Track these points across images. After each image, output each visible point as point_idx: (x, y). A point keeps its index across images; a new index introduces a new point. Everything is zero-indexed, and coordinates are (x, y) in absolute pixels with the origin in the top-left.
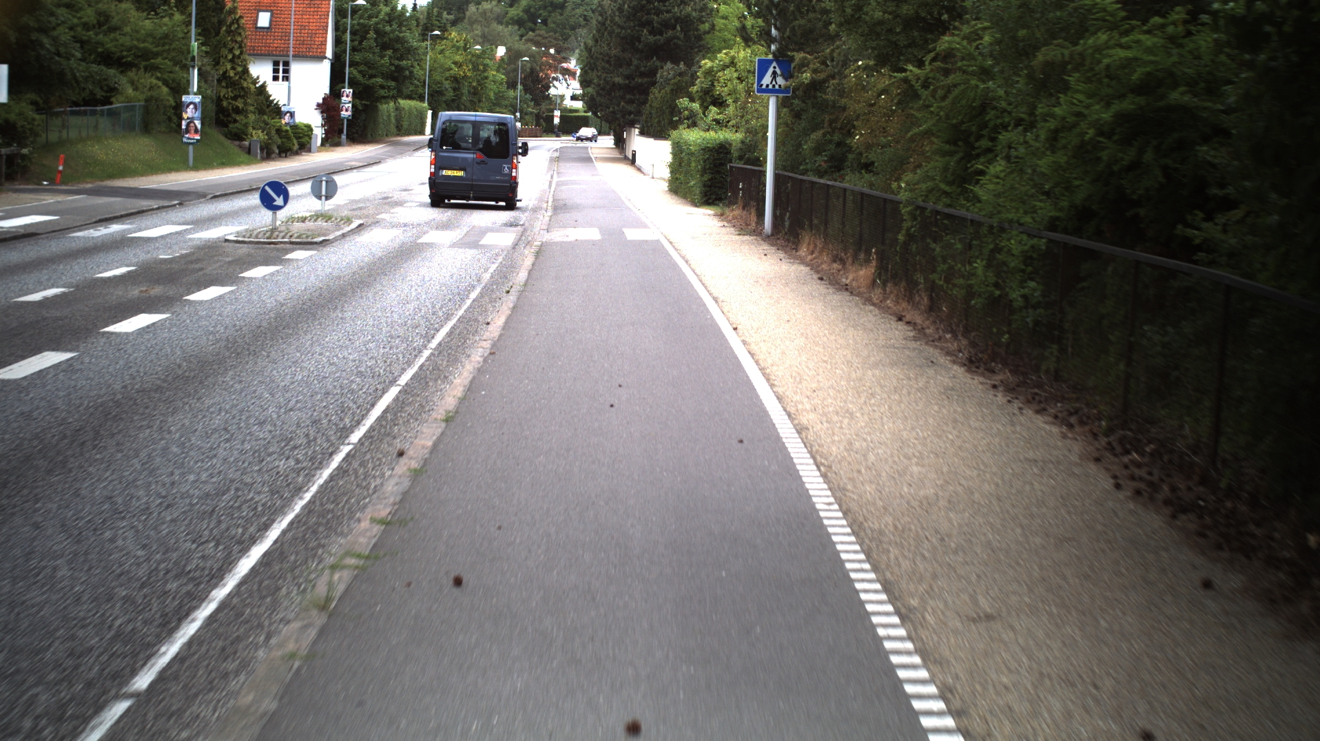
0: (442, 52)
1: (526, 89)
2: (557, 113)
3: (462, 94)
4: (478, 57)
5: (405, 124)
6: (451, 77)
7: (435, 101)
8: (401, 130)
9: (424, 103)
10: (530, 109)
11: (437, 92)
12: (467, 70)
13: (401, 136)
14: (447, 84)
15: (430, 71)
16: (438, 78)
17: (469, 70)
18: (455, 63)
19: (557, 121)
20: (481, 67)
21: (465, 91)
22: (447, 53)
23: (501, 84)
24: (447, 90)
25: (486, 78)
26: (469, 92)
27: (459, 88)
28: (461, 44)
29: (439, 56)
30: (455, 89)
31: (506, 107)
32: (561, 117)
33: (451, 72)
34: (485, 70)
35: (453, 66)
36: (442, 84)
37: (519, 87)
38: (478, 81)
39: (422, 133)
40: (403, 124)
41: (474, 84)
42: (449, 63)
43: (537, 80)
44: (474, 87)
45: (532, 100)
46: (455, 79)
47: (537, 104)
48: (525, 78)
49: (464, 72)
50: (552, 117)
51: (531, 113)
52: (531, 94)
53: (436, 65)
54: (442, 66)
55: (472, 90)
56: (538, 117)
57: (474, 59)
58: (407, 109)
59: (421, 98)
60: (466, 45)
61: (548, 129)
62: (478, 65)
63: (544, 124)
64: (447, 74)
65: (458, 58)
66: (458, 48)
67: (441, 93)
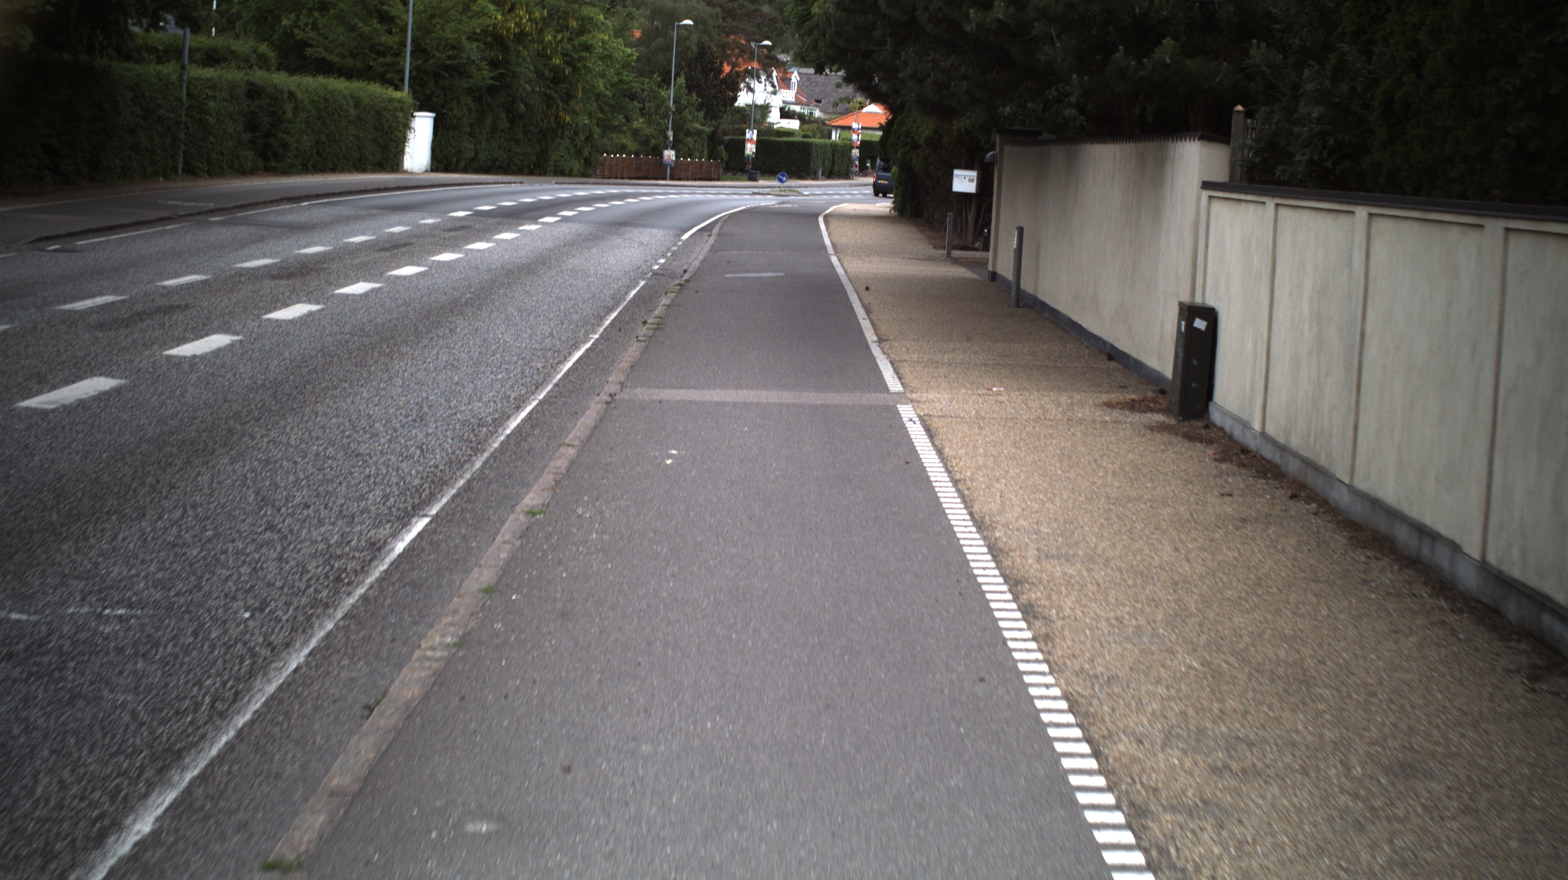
2: (752, 135)
3: (515, 75)
6: (486, 33)
7: (442, 89)
10: (697, 126)
11: (447, 68)
14: (473, 50)
16: (448, 34)
19: (750, 149)
21: (526, 69)
23: (626, 65)
24: (474, 63)
25: (588, 48)
26: (540, 74)
27: (507, 62)
30: (494, 64)
32: (759, 143)
33: (484, 21)
34: (582, 31)
35: (491, 8)
38: (566, 54)
41: (557, 61)
44: (555, 70)
46: (495, 39)
48: (686, 64)
49: (518, 25)
50: (742, 144)
51: (699, 133)
52: (697, 97)
55: (547, 75)
56: (713, 140)
61: (734, 165)
62: (566, 15)
63: (724, 154)
64: (477, 25)
67: (459, 71)
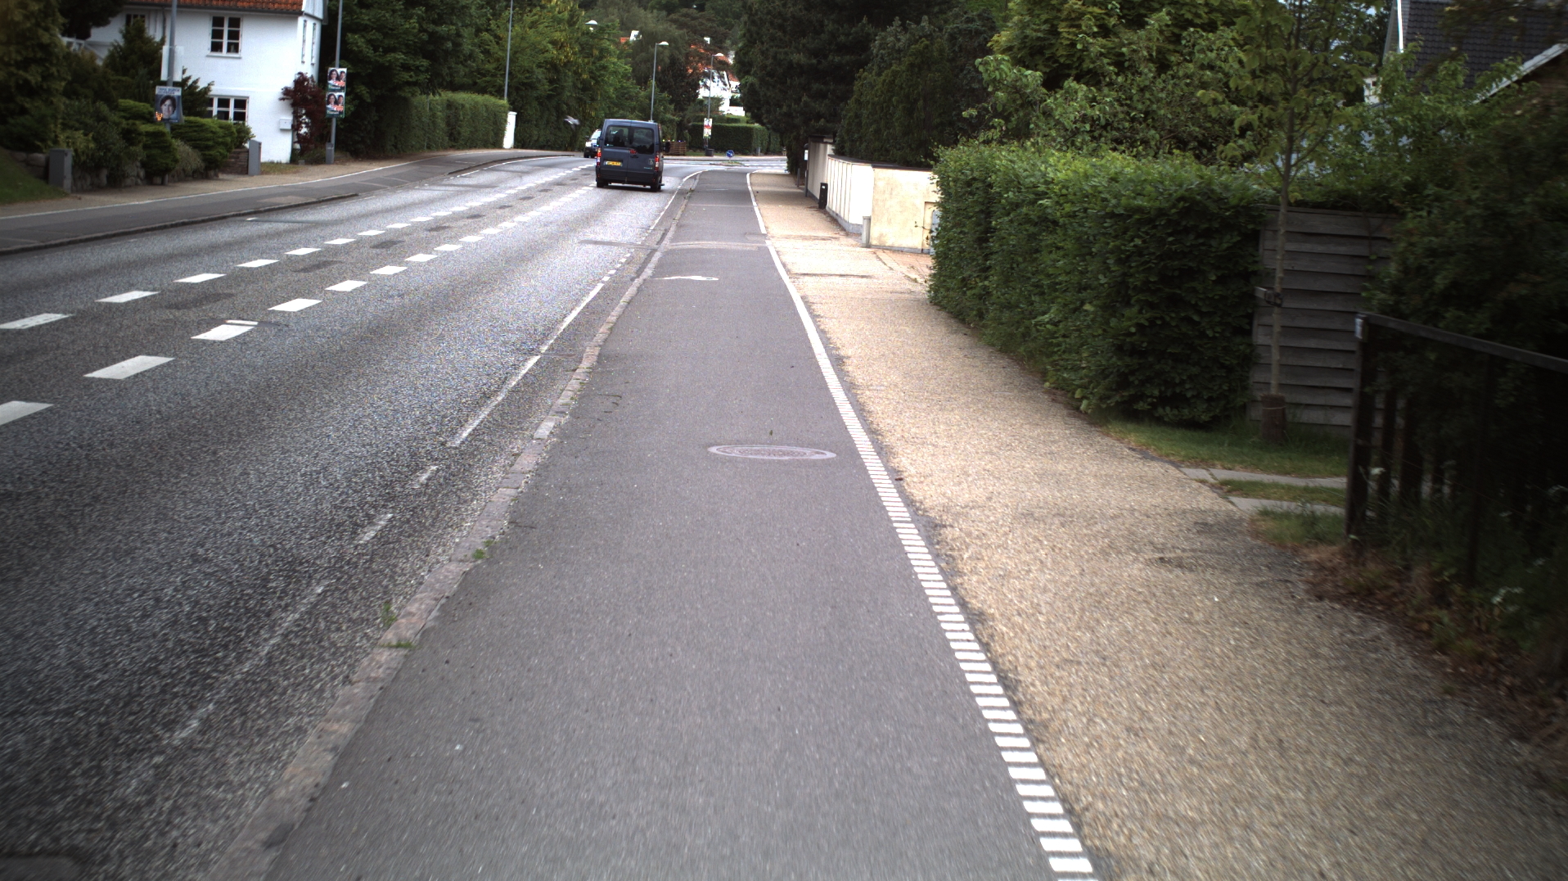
0: (533, 25)
1: (662, 85)
2: (708, 122)
3: (563, 88)
4: (592, 36)
5: (465, 131)
6: (546, 62)
7: (522, 97)
8: (456, 140)
9: (502, 97)
10: (669, 116)
11: (524, 84)
12: (570, 53)
13: (458, 149)
14: (540, 73)
15: (514, 53)
16: (526, 64)
17: (575, 54)
18: (554, 43)
19: (707, 132)
20: (596, 52)
21: (569, 82)
22: (541, 27)
23: (625, 76)
24: (539, 81)
25: (604, 68)
26: (575, 86)
27: (558, 79)
28: (566, 15)
29: (531, 32)
30: (551, 81)
31: (633, 110)
32: (714, 128)
33: (546, 55)
34: (601, 58)
35: (550, 46)
36: (532, 72)
37: (653, 82)
38: (591, 72)
39: (498, 144)
40: (462, 130)
41: (585, 76)
42: (544, 43)
43: (682, 74)
44: (583, 82)
45: (671, 102)
46: (553, 66)
47: (680, 107)
48: (663, 71)
49: (566, 57)
50: (702, 128)
51: (671, 121)
52: (670, 93)
53: (524, 45)
54: (534, 46)
55: (580, 86)
56: (681, 126)
57: (584, 39)
58: (467, 106)
59: (499, 93)
60: (572, 16)
61: (695, 145)
62: (592, 47)
63: (688, 136)
64: (541, 58)
65: (557, 35)
66: (560, 21)
67: (531, 86)
